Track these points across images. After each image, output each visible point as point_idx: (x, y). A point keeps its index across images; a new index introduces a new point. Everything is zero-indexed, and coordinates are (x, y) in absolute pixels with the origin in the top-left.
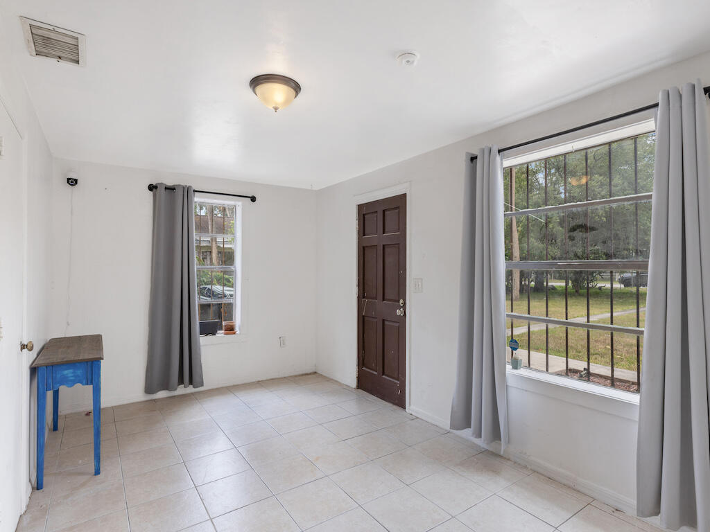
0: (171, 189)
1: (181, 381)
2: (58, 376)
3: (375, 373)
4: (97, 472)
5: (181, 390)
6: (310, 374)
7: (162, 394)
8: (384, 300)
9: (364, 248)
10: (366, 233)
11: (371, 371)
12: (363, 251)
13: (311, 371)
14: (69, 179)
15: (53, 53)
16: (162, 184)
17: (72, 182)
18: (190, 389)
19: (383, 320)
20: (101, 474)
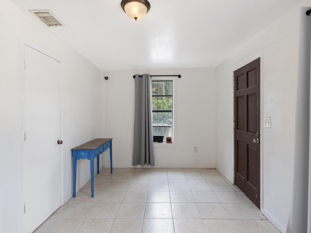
0: (141, 76)
1: (145, 162)
2: (80, 155)
3: (243, 178)
4: (92, 196)
5: (146, 166)
6: (212, 169)
7: (139, 166)
8: (248, 131)
9: (237, 98)
10: (238, 88)
11: (242, 176)
12: (237, 100)
13: (213, 168)
14: (105, 77)
15: (53, 23)
16: (137, 74)
17: (106, 78)
18: (149, 166)
19: (248, 145)
20: (94, 197)
